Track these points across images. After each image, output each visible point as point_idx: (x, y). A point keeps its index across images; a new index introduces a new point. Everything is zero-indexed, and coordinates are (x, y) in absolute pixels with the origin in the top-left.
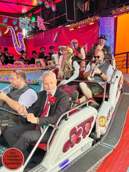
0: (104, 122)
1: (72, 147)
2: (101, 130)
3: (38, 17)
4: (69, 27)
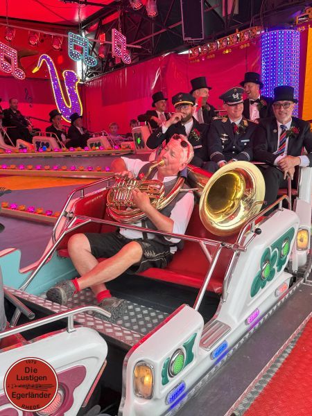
3: (114, 31)
4: (187, 55)
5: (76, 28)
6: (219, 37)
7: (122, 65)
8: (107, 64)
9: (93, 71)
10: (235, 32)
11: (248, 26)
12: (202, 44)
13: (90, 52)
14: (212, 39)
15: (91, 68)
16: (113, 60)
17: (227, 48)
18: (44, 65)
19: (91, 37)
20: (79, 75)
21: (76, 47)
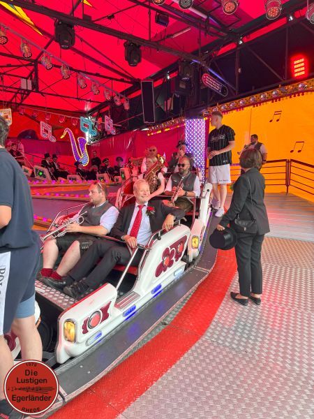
0: (197, 243)
1: (164, 271)
2: (193, 253)
3: (106, 117)
4: (146, 131)
5: (85, 114)
6: (163, 122)
7: (111, 135)
8: (102, 135)
9: (95, 138)
10: (171, 119)
11: (178, 117)
12: (154, 125)
13: (93, 128)
14: (159, 122)
15: (94, 136)
16: (106, 132)
17: (167, 128)
18: (67, 134)
19: (94, 120)
20: (87, 140)
21: (85, 125)
